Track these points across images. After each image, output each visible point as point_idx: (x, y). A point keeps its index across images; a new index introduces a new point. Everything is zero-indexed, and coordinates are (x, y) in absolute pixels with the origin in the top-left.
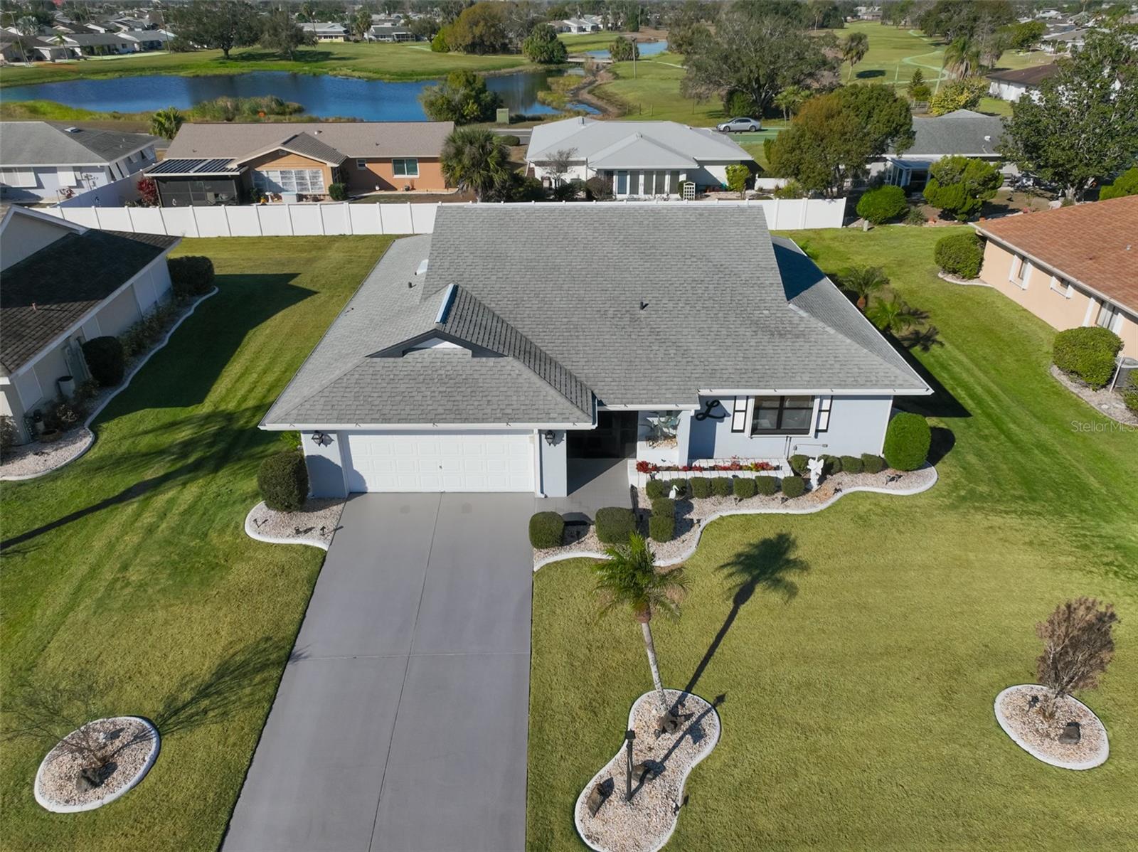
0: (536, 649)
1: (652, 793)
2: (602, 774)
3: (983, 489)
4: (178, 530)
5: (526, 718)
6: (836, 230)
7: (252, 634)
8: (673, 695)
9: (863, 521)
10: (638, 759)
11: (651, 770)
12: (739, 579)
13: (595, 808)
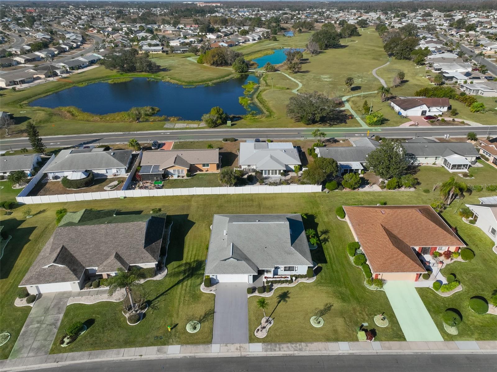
0: (249, 311)
1: (264, 330)
2: (258, 328)
3: (323, 281)
4: (190, 290)
5: (248, 321)
6: (319, 192)
7: (208, 309)
8: (267, 318)
9: (300, 288)
10: (262, 326)
11: (264, 328)
12: (279, 299)
13: (257, 332)
